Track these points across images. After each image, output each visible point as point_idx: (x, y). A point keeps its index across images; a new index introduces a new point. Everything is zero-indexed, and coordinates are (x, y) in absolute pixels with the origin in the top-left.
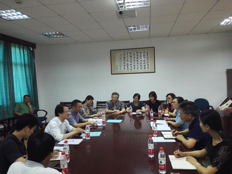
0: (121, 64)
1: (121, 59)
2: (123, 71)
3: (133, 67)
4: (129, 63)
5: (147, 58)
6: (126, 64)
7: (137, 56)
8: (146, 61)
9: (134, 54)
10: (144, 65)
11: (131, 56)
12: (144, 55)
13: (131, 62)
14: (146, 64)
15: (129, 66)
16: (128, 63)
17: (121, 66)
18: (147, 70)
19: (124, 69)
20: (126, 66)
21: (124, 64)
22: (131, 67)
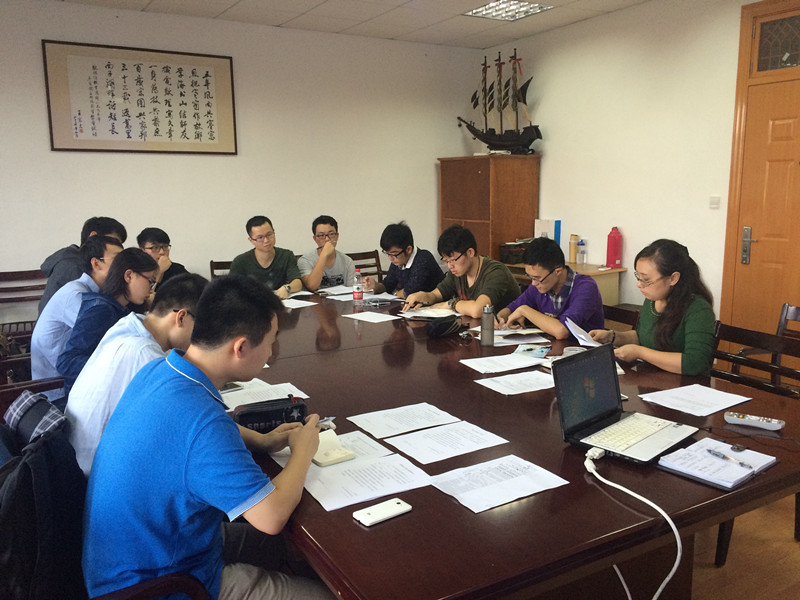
0: (96, 109)
1: (93, 85)
2: (104, 137)
3: (151, 129)
4: (134, 110)
5: (207, 95)
6: (118, 112)
7: (167, 82)
8: (203, 110)
9: (153, 75)
10: (195, 121)
11: (139, 81)
12: (194, 84)
13: (140, 103)
14: (203, 121)
15: (135, 123)
16: (127, 105)
17: (96, 117)
18: (205, 143)
19: (113, 132)
20: (121, 119)
21: (112, 111)
22: (143, 125)
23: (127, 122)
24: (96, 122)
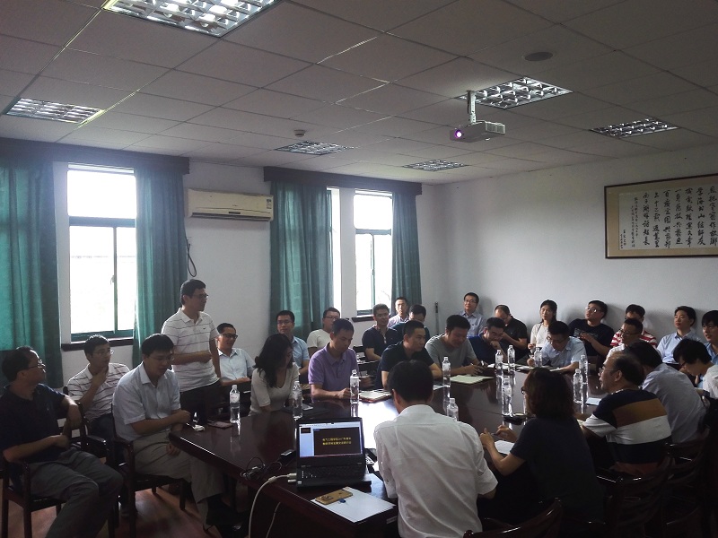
0: (635, 228)
2: (639, 247)
3: (674, 239)
4: (662, 226)
6: (651, 229)
7: (689, 201)
9: (678, 197)
10: (711, 229)
11: (667, 204)
12: (712, 198)
13: (667, 220)
15: (662, 235)
16: (657, 223)
17: (635, 233)
19: (646, 243)
20: (652, 233)
21: (647, 228)
22: (668, 236)
23: (656, 235)
24: (635, 237)
